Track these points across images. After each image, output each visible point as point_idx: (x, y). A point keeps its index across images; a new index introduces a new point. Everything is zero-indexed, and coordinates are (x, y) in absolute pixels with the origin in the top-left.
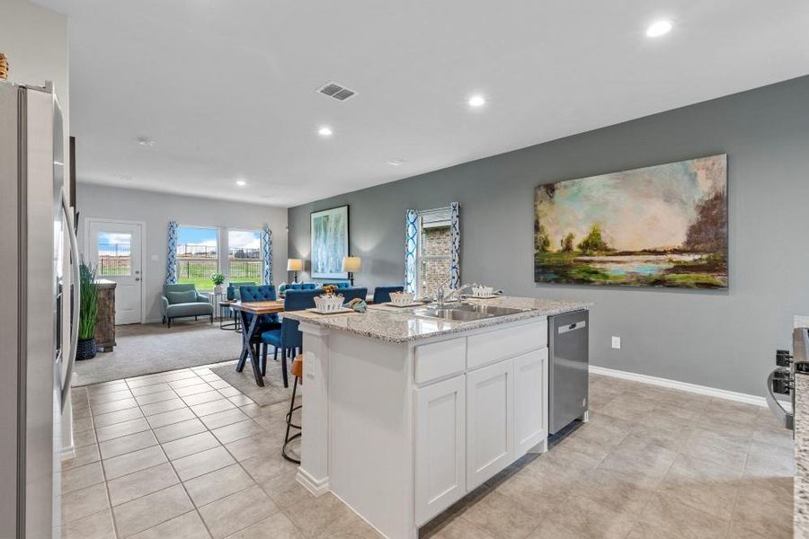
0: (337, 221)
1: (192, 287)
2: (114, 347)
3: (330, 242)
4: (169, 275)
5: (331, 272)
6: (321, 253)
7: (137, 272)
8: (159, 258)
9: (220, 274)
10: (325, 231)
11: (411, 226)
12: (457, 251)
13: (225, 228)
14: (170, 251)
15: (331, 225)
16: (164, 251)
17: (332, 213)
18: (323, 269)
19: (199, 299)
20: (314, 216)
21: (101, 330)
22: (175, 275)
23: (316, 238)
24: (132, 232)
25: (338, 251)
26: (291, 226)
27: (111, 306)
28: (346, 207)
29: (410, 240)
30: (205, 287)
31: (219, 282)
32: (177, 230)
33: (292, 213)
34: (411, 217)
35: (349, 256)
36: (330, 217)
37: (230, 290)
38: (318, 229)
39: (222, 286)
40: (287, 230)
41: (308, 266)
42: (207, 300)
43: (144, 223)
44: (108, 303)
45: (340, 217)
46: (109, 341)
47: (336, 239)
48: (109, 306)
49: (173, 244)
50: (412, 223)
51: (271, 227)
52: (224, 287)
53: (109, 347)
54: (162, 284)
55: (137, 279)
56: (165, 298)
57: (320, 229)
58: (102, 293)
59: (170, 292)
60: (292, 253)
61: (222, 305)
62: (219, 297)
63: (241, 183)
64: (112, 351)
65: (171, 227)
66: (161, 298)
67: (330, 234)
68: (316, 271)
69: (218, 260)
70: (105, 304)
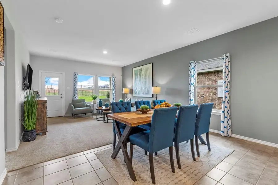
0: (146, 71)
1: (84, 101)
2: (46, 133)
3: (143, 80)
4: (74, 95)
5: (143, 94)
6: (138, 86)
7: (61, 94)
8: (70, 88)
9: (95, 95)
10: (140, 75)
11: (192, 70)
12: (229, 82)
13: (97, 75)
14: (75, 85)
15: (143, 72)
16: (72, 85)
17: (144, 68)
18: (139, 93)
19: (87, 106)
20: (134, 69)
21: (40, 124)
22: (77, 95)
23: (135, 79)
24: (59, 77)
25: (147, 84)
26: (123, 75)
27: (45, 112)
28: (151, 64)
29: (192, 77)
30: (89, 101)
31: (95, 98)
32: (78, 76)
33: (124, 69)
34: (193, 65)
35: (153, 86)
36: (142, 69)
37: (100, 102)
38: (136, 75)
39: (96, 100)
40: (121, 77)
41: (131, 91)
42: (90, 106)
43: (64, 73)
44: (43, 110)
45: (148, 68)
46: (44, 129)
47: (146, 79)
48: (44, 112)
49: (76, 82)
50: (193, 68)
51: (115, 75)
52: (97, 101)
53: (44, 132)
54: (72, 99)
55: (61, 97)
56: (73, 106)
57: (137, 75)
58: (40, 105)
59: (75, 103)
60: (124, 86)
61: (97, 109)
62: (95, 105)
63: (105, 52)
64: (45, 134)
65: (75, 74)
66: (71, 106)
67: (143, 77)
68: (136, 94)
69: (94, 89)
70: (41, 111)
